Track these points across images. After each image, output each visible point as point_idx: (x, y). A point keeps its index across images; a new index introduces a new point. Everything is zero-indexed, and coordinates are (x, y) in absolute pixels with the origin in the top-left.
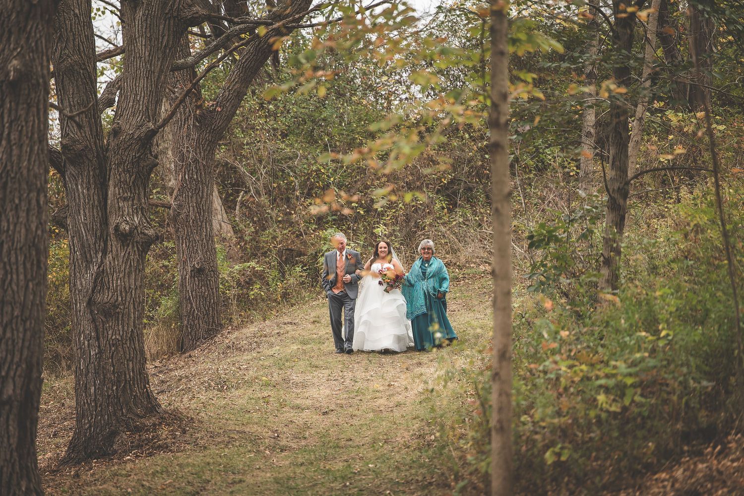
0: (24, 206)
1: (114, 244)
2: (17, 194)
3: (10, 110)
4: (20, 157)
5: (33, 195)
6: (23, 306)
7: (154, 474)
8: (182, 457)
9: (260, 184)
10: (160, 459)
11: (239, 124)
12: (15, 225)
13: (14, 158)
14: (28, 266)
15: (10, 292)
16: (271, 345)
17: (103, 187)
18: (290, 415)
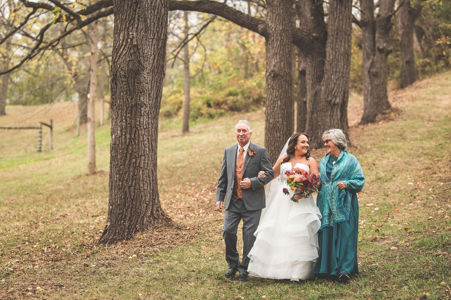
0: (343, 40)
1: (377, 53)
2: (341, 36)
3: (339, 9)
4: (342, 24)
5: (347, 37)
6: (343, 73)
7: (388, 128)
8: (398, 123)
9: (430, 34)
10: (391, 123)
11: (423, 13)
12: (341, 46)
13: (341, 25)
14: (345, 60)
15: (338, 69)
16: (431, 86)
17: (374, 34)
18: (435, 109)
